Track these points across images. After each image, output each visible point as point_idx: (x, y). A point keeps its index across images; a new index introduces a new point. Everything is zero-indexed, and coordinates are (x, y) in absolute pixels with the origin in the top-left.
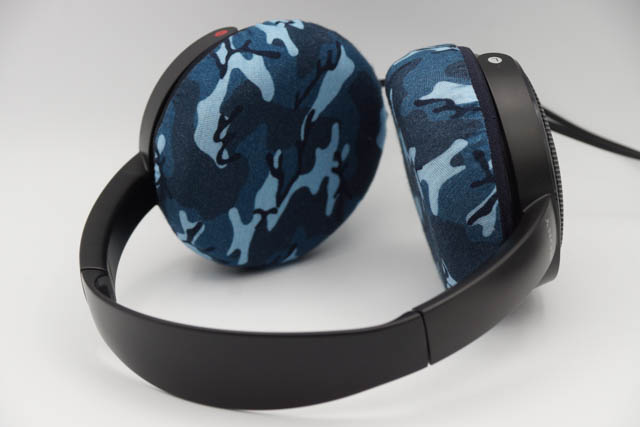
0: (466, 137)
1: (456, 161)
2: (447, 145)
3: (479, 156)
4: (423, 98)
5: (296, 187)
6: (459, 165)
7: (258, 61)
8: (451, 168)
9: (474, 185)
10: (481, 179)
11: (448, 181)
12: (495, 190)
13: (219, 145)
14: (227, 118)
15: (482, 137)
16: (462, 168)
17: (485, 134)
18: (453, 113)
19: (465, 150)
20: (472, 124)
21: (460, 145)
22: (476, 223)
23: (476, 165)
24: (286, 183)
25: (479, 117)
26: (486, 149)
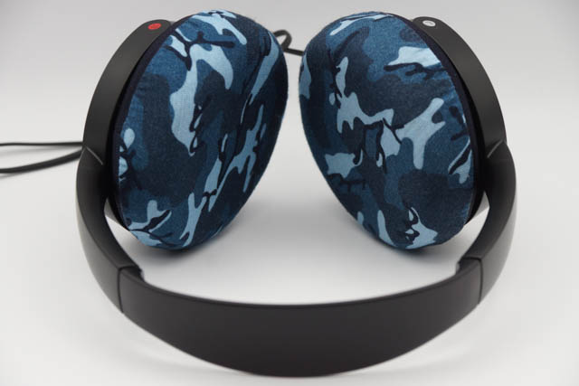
0: (440, 96)
1: (437, 118)
2: (426, 105)
3: (454, 112)
4: (392, 63)
5: (231, 168)
6: (439, 121)
7: (217, 50)
8: (433, 124)
9: (454, 138)
10: (458, 132)
11: (432, 137)
12: (469, 141)
13: (193, 134)
14: (200, 108)
15: (453, 95)
16: (442, 124)
17: (455, 91)
18: (425, 75)
19: (442, 107)
20: (443, 83)
21: (437, 104)
22: (455, 172)
23: (454, 120)
24: (226, 163)
25: (446, 76)
26: (458, 104)
